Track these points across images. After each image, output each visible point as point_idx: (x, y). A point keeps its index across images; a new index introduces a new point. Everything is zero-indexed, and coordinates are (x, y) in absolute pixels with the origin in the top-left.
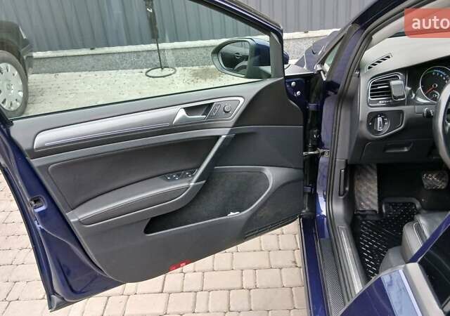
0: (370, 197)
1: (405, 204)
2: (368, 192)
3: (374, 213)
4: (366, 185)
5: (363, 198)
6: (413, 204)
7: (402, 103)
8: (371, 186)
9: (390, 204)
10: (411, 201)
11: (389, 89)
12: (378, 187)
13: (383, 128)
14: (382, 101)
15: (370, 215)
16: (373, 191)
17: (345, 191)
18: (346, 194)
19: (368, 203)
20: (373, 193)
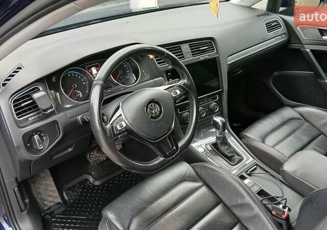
0: (50, 193)
1: (80, 183)
2: (47, 190)
3: (59, 205)
4: (42, 184)
5: (44, 197)
6: (87, 180)
7: (52, 114)
8: (48, 182)
9: (69, 189)
10: (84, 178)
11: (34, 102)
12: (54, 180)
13: (43, 146)
14: (31, 117)
15: (56, 209)
16: (51, 186)
17: (25, 204)
18: (27, 207)
19: (50, 199)
20: (51, 188)
